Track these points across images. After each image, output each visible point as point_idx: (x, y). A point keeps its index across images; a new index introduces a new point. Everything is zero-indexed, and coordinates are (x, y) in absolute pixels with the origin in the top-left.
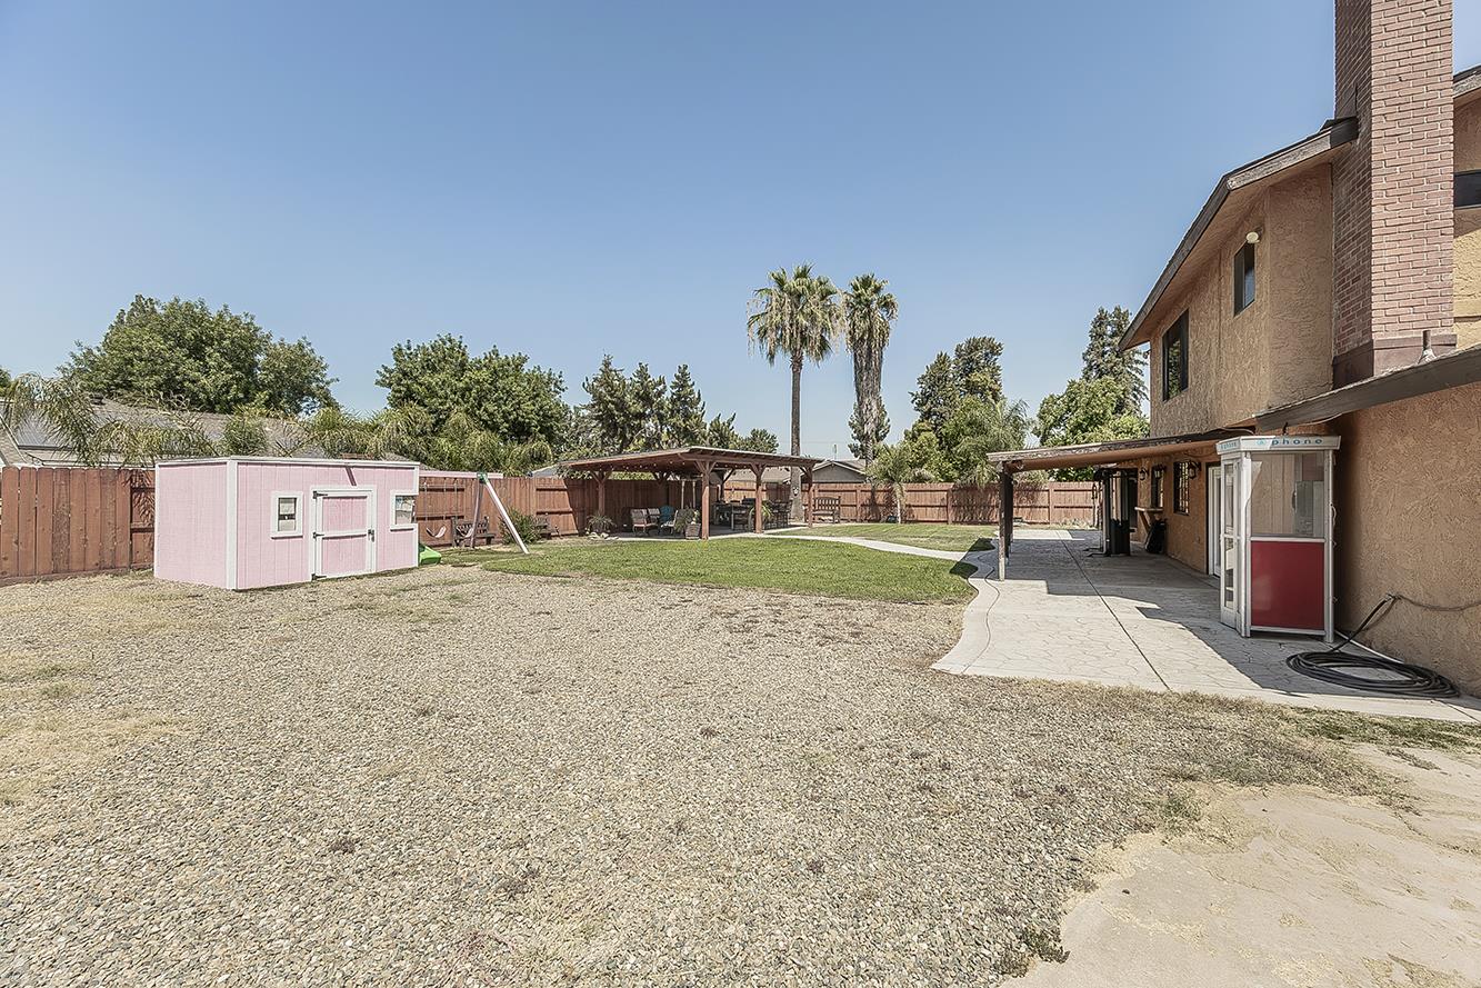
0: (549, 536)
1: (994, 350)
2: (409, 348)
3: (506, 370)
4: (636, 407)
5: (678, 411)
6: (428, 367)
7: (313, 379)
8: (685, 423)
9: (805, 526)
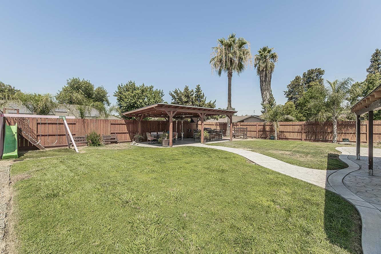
0: (116, 142)
1: (321, 73)
2: (122, 86)
3: (146, 90)
4: (185, 99)
5: (197, 100)
6: (127, 90)
7: (104, 96)
8: (199, 103)
9: (229, 140)
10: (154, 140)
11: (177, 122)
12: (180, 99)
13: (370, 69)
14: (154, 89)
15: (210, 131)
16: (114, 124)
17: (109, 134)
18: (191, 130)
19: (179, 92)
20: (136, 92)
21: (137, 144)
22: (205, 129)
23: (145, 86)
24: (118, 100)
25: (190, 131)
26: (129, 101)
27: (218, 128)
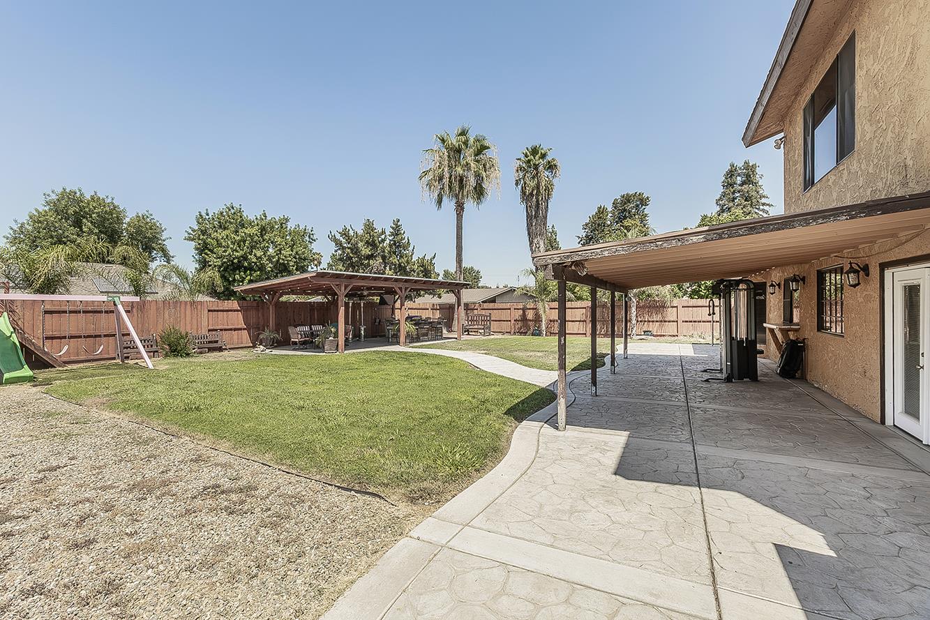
0: (220, 349)
1: (643, 201)
2: (208, 215)
3: (273, 227)
4: (366, 251)
5: (395, 253)
6: (221, 226)
7: (155, 238)
8: (398, 261)
9: (456, 338)
10: (304, 343)
11: (351, 304)
12: (355, 250)
13: (720, 199)
14: (291, 226)
15: (417, 322)
16: (215, 311)
17: (204, 332)
18: (380, 321)
19: (351, 233)
20: (246, 231)
21: (267, 351)
22: (409, 318)
23: (269, 218)
24: (197, 249)
25: (379, 323)
26: (229, 254)
27: (438, 314)
